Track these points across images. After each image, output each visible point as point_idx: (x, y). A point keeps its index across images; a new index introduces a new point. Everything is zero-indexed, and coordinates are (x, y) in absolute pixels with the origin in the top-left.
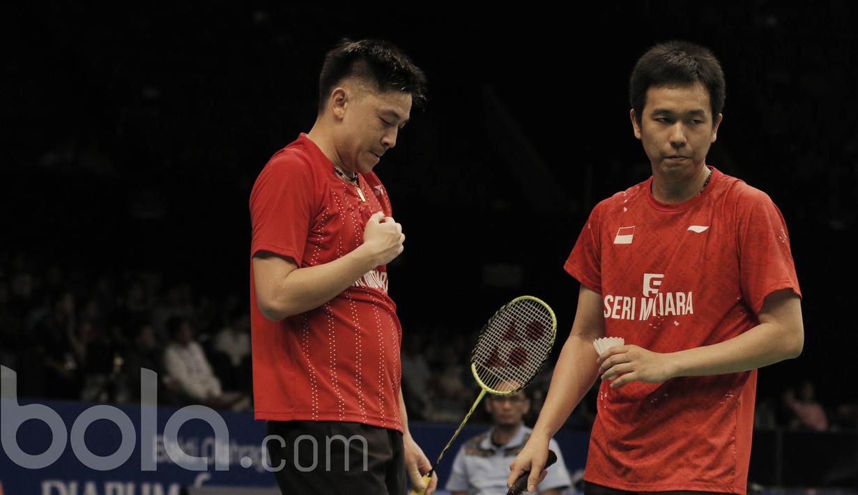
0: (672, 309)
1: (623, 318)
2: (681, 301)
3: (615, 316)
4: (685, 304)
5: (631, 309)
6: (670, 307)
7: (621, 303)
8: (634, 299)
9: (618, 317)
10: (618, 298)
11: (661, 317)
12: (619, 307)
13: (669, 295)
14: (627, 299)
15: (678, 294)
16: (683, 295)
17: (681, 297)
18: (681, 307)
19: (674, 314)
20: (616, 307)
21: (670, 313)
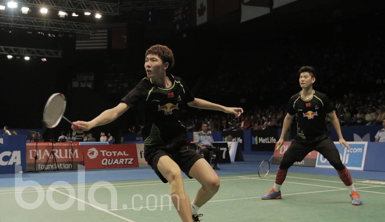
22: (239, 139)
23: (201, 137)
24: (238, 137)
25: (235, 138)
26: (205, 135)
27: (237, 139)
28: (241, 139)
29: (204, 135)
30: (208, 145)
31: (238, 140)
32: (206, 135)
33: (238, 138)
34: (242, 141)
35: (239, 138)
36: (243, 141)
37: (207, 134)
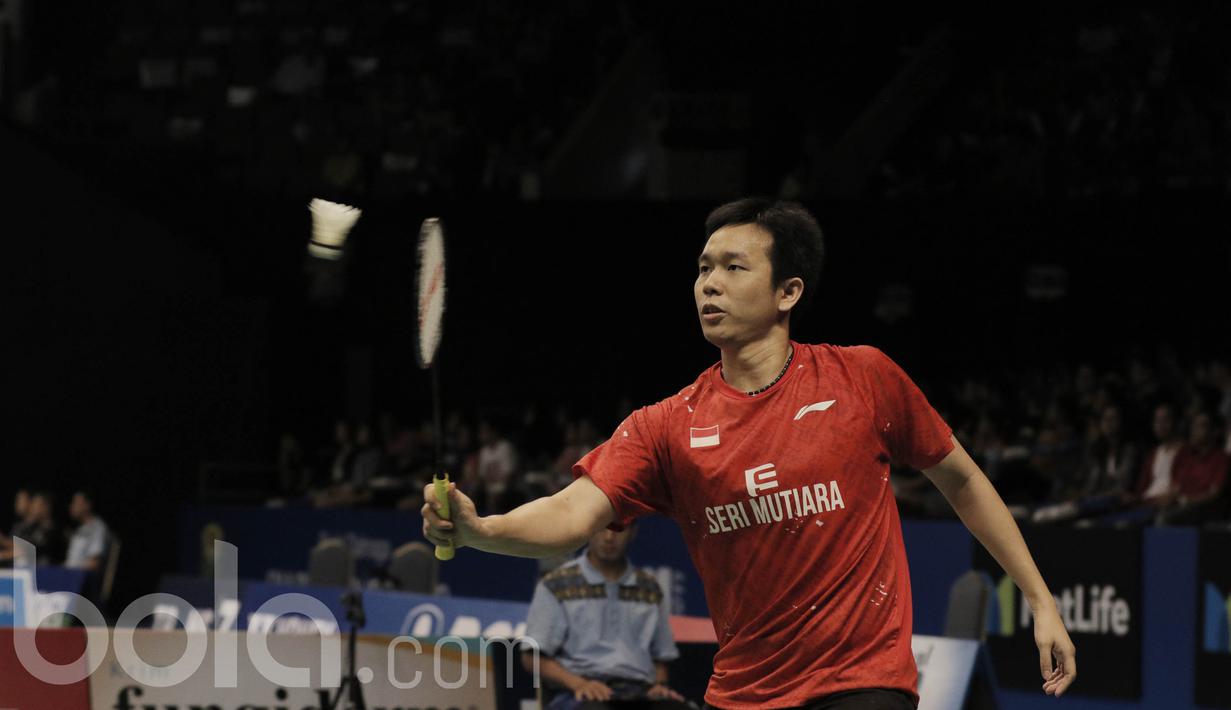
0: (812, 507)
1: (735, 527)
2: (821, 494)
3: (725, 529)
4: (829, 497)
5: (740, 515)
6: (808, 504)
7: (724, 513)
8: (740, 504)
9: (729, 529)
10: (718, 509)
11: (799, 518)
12: (724, 519)
13: (806, 490)
14: (728, 507)
15: (817, 487)
16: (822, 486)
17: (820, 490)
18: (823, 503)
19: (815, 512)
20: (721, 519)
21: (810, 512)
22: (1105, 604)
23: (573, 606)
24: (1102, 587)
25: (1079, 592)
26: (603, 595)
27: (1088, 600)
28: (1121, 605)
29: (596, 592)
30: (626, 673)
31: (1095, 606)
32: (610, 591)
33: (1095, 591)
34: (1125, 615)
35: (1109, 591)
36: (1135, 621)
37: (622, 588)
